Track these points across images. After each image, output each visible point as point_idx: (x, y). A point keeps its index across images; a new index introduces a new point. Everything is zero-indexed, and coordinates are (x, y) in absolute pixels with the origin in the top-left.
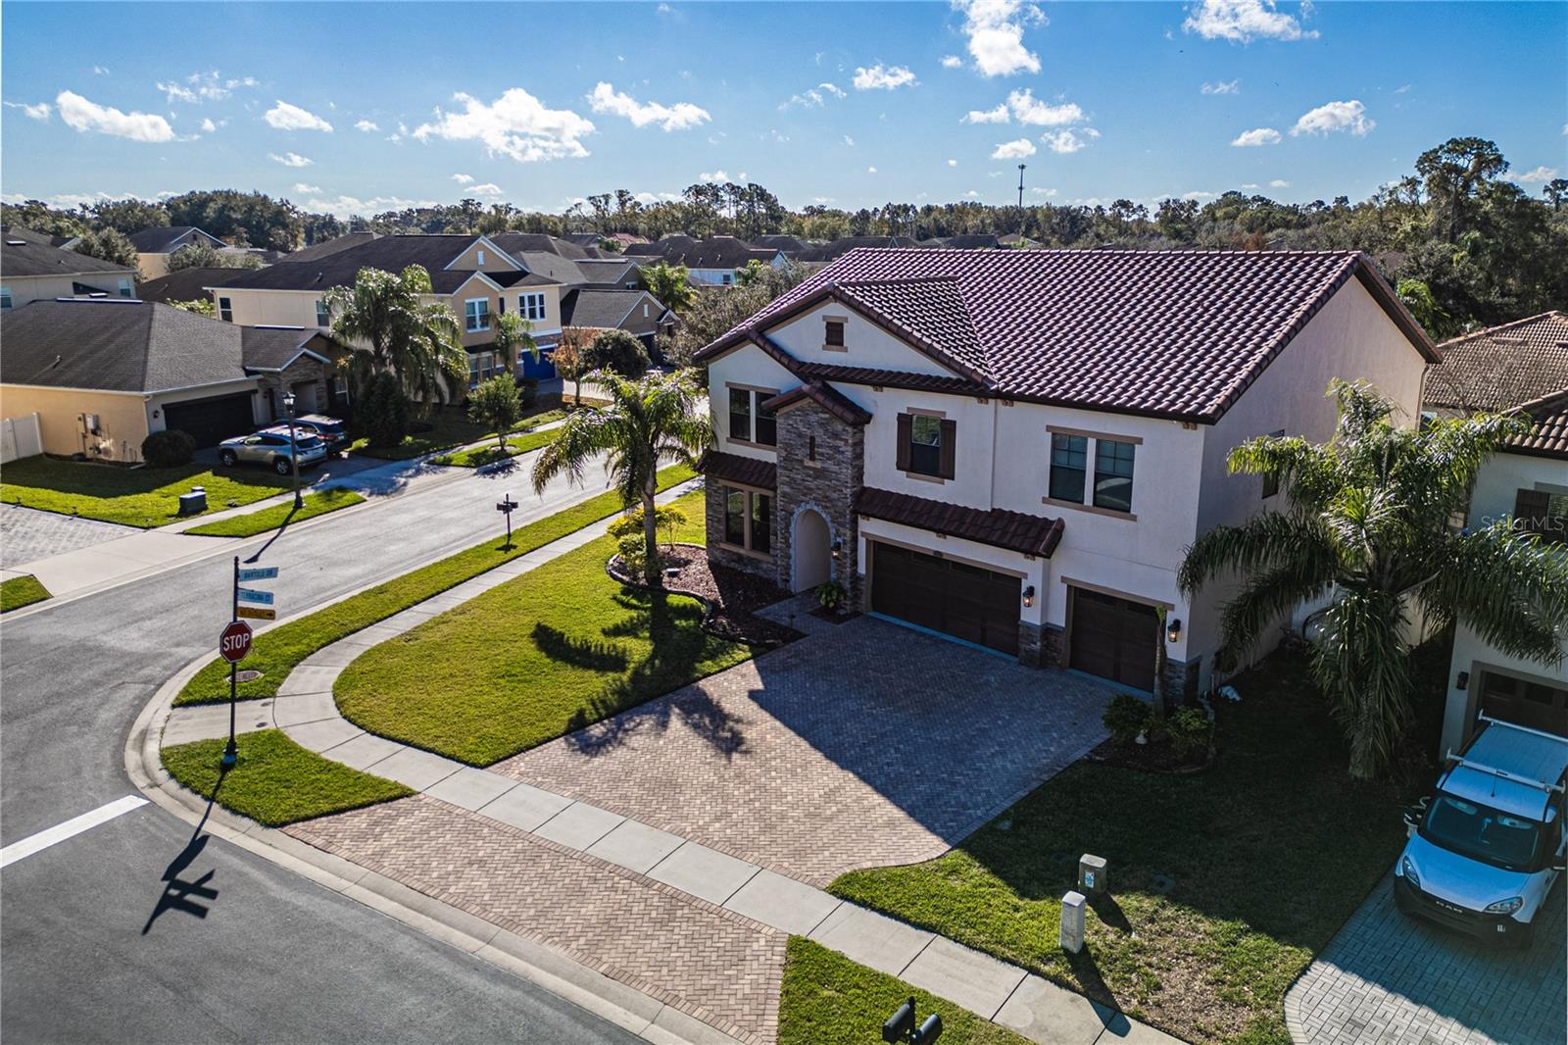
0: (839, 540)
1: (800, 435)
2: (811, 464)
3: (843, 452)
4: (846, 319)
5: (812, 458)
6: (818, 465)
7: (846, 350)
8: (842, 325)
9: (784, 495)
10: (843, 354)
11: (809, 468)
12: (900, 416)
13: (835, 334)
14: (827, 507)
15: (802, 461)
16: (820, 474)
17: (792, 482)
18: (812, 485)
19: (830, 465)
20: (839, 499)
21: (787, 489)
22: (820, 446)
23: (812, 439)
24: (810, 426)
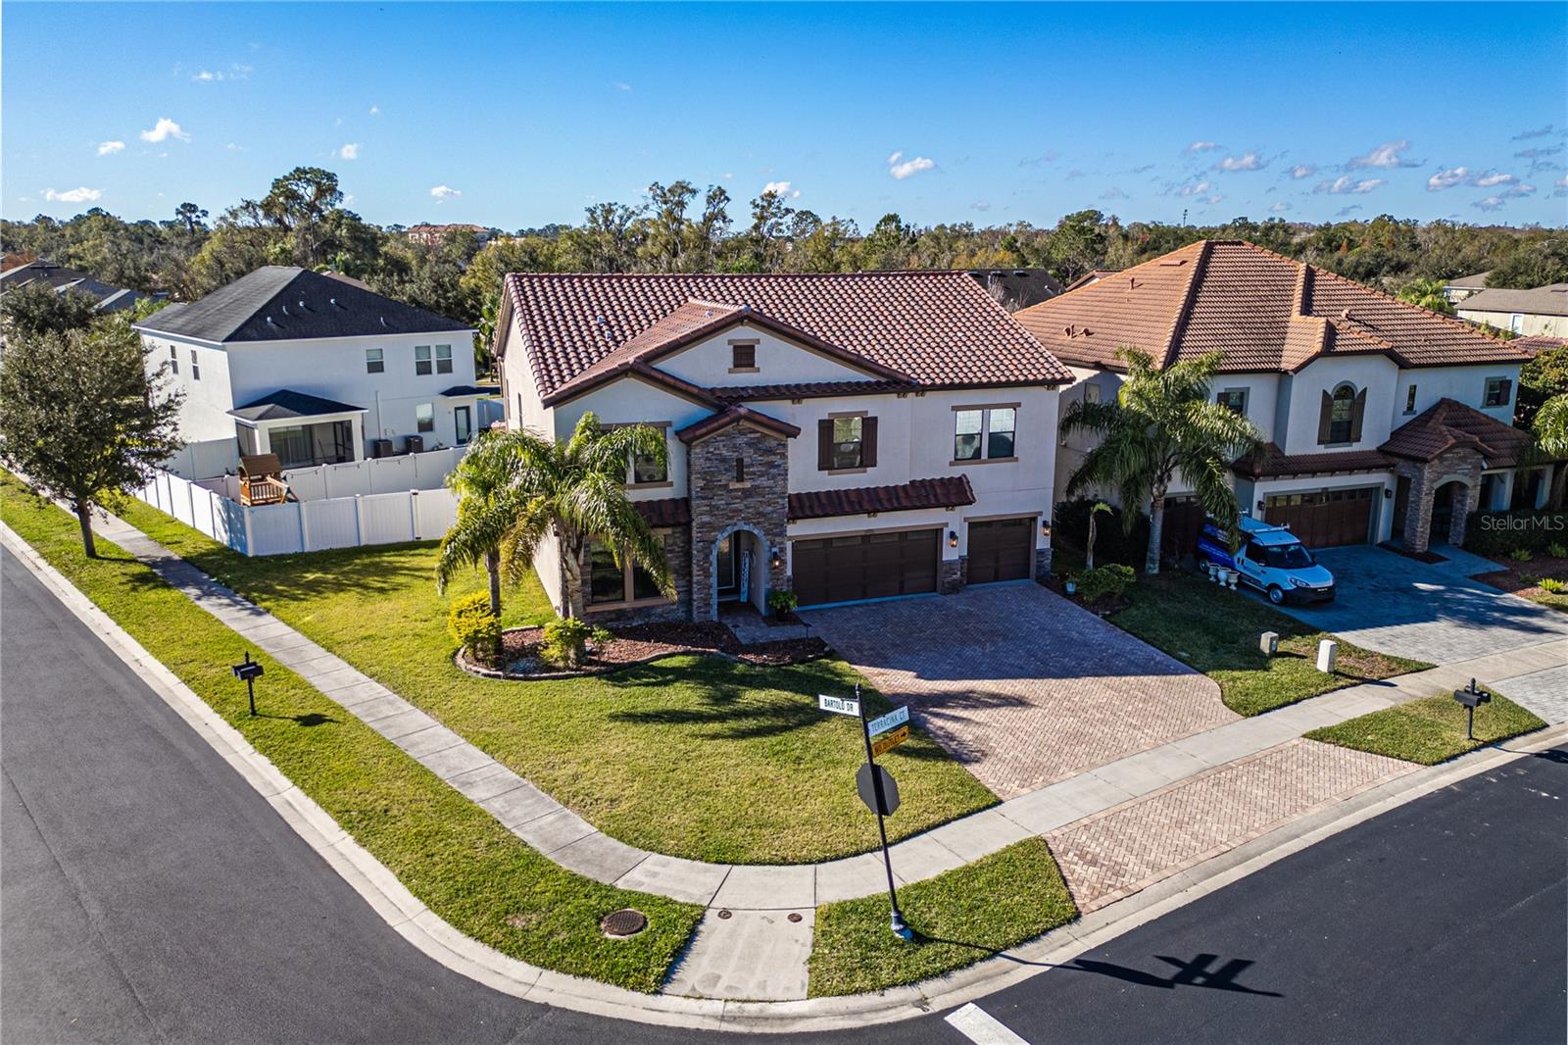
0: (774, 550)
1: (724, 460)
2: (738, 486)
3: (779, 466)
4: (758, 341)
5: (740, 479)
6: (748, 485)
7: (758, 370)
8: (753, 347)
9: (703, 525)
10: (755, 375)
11: (736, 490)
12: (821, 422)
13: (744, 356)
14: (759, 523)
15: (726, 486)
16: (747, 494)
17: (712, 510)
18: (740, 506)
19: (763, 482)
20: (773, 512)
21: (706, 519)
22: (748, 466)
23: (740, 461)
24: (735, 448)
